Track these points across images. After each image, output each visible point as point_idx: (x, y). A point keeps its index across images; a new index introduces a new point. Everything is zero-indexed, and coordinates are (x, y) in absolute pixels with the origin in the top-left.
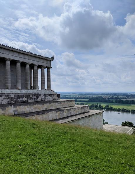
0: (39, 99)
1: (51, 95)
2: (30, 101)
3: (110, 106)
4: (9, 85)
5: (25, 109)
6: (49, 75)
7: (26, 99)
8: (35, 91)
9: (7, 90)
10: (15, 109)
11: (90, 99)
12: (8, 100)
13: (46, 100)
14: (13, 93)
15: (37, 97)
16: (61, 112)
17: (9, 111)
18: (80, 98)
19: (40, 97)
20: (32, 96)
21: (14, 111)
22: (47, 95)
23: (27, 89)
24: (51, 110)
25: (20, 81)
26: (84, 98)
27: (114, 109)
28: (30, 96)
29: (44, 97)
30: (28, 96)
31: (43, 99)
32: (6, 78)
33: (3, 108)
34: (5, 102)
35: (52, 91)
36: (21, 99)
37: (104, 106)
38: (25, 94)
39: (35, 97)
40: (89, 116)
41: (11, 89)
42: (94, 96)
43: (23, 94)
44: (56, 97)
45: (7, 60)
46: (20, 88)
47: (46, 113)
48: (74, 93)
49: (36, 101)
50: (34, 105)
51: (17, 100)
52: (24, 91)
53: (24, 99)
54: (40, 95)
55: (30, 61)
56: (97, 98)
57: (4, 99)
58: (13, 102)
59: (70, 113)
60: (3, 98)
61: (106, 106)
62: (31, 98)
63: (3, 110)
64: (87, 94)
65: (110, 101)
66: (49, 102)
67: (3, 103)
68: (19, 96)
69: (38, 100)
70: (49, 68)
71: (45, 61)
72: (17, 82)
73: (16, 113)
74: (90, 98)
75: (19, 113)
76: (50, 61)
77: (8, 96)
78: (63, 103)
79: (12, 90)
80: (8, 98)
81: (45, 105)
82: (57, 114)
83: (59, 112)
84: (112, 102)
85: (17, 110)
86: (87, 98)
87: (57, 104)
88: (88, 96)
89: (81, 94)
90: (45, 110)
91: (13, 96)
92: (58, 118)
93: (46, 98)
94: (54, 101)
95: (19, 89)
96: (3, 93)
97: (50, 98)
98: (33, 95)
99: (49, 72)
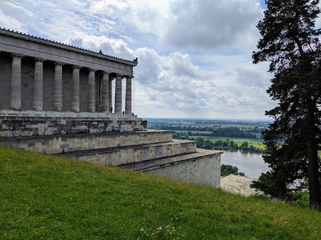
0: (109, 128)
1: (130, 122)
2: (92, 131)
3: (249, 145)
4: (59, 104)
5: (82, 143)
6: (129, 90)
7: (86, 127)
8: (103, 115)
9: (55, 113)
10: (63, 143)
11: (215, 132)
12: (56, 129)
13: (122, 131)
14: (64, 118)
15: (106, 126)
16: (143, 152)
17: (54, 145)
18: (197, 130)
19: (110, 125)
20: (96, 123)
21: (62, 147)
22: (123, 123)
23: (89, 111)
24: (125, 148)
25: (77, 97)
26: (204, 129)
27: (258, 149)
28: (94, 123)
29: (117, 125)
30: (89, 123)
31: (116, 129)
32: (54, 93)
33: (43, 141)
34: (50, 132)
35: (133, 115)
36: (78, 128)
37: (239, 145)
38: (85, 120)
39: (102, 125)
40: (194, 160)
41: (61, 111)
42: (222, 127)
43: (82, 119)
44: (139, 126)
45: (57, 64)
46: (78, 109)
47: (116, 152)
48: (188, 121)
49: (104, 132)
50: (98, 138)
51: (70, 130)
52: (85, 115)
53: (83, 127)
54: (111, 122)
55: (96, 66)
56: (227, 130)
57: (49, 126)
58: (63, 132)
59: (161, 153)
60: (47, 125)
61: (243, 145)
62: (95, 127)
63: (43, 144)
64: (211, 122)
65: (251, 135)
66: (126, 133)
67: (46, 134)
68: (74, 123)
69: (107, 130)
70: (129, 78)
71: (123, 67)
72: (73, 100)
73: (66, 150)
74: (216, 129)
75: (70, 151)
76: (132, 66)
77: (55, 123)
78: (149, 136)
79: (63, 113)
80: (56, 126)
81: (117, 138)
82: (136, 154)
83: (139, 151)
84: (254, 137)
85: (67, 146)
86: (210, 130)
87: (138, 138)
88: (212, 126)
89: (199, 122)
90: (116, 146)
91: (63, 122)
92: (137, 160)
93: (122, 126)
94: (135, 132)
95: (75, 112)
96: (47, 118)
97: (128, 128)
98: (97, 121)
99: (129, 84)
